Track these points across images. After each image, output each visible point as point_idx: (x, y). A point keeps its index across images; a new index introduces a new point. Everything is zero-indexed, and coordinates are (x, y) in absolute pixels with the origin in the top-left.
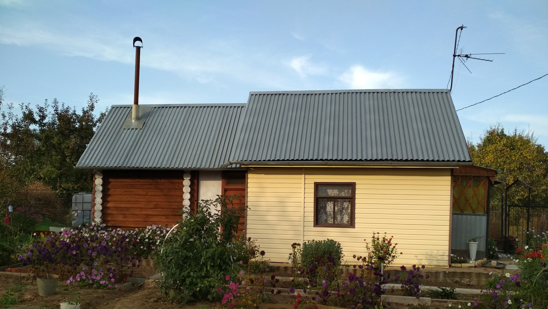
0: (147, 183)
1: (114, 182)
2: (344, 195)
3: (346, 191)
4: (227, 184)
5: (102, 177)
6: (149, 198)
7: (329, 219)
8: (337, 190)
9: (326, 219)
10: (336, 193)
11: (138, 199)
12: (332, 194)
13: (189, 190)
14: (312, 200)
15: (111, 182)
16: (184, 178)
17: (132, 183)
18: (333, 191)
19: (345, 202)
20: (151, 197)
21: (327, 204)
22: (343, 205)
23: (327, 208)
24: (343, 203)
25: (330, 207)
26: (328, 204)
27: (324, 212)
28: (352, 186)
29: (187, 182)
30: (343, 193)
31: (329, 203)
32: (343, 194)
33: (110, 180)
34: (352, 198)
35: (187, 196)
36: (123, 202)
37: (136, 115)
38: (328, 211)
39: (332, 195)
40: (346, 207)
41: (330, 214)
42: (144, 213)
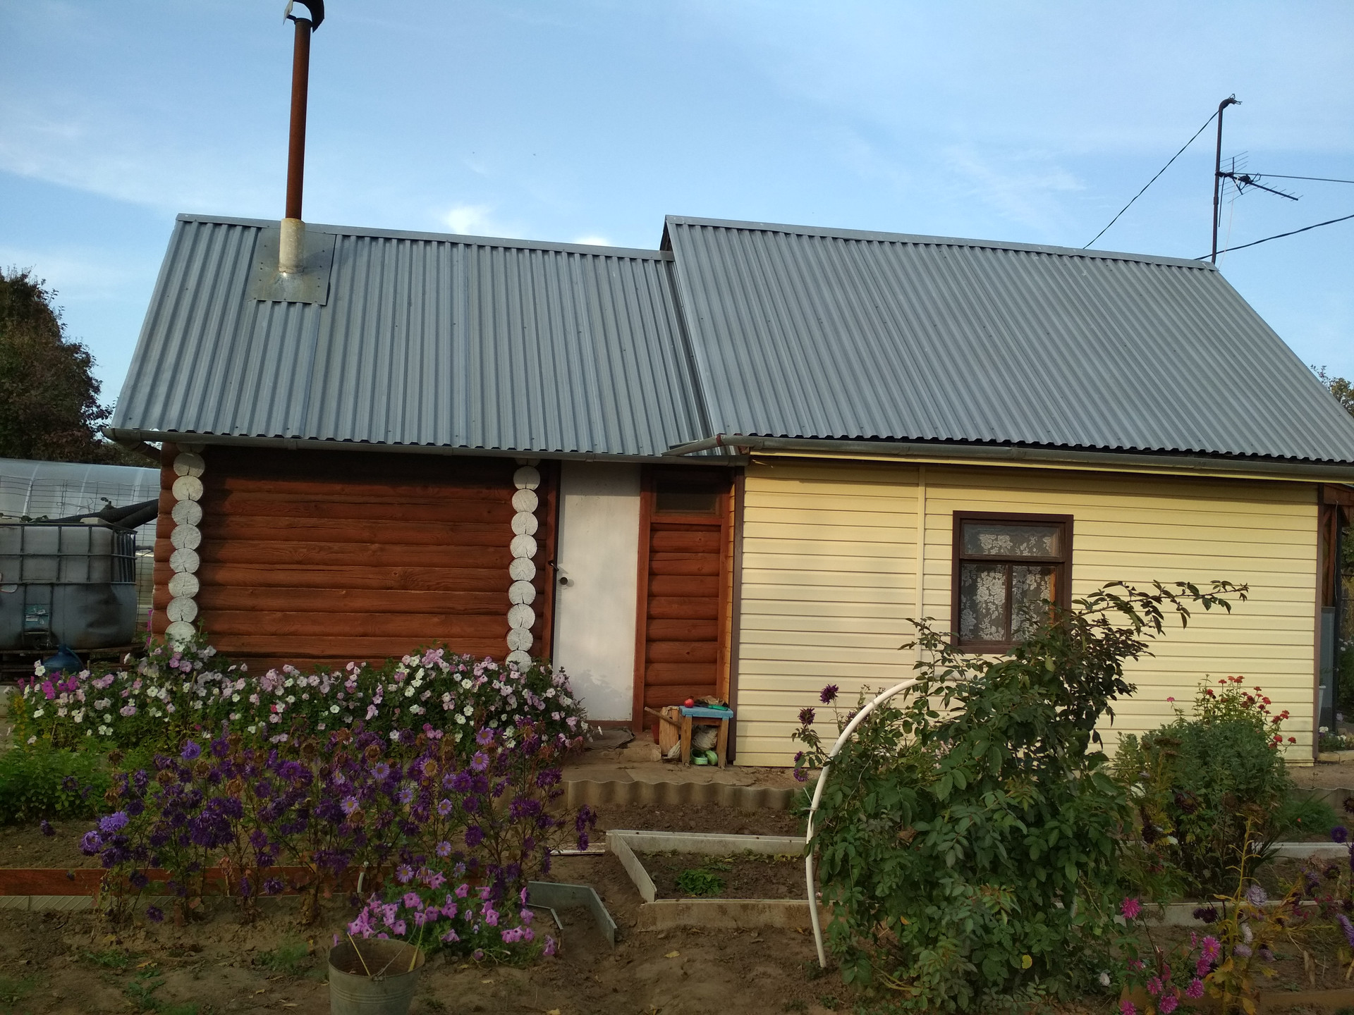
0: (373, 499)
1: (242, 490)
2: (1026, 554)
3: (1033, 541)
4: (661, 506)
5: (201, 472)
6: (382, 550)
7: (983, 626)
8: (1008, 538)
9: (976, 626)
10: (1004, 545)
11: (340, 556)
12: (992, 548)
13: (533, 524)
14: (947, 567)
15: (230, 492)
16: (518, 486)
17: (312, 497)
18: (996, 539)
19: (1030, 572)
20: (387, 547)
21: (979, 580)
22: (1024, 583)
23: (979, 592)
24: (1025, 576)
25: (988, 588)
26: (982, 579)
27: (968, 604)
28: (1063, 525)
29: (525, 500)
30: (1025, 545)
31: (984, 575)
32: (1024, 551)
33: (230, 483)
34: (1063, 563)
35: (524, 546)
36: (278, 566)
37: (297, 256)
38: (982, 600)
39: (993, 552)
40: (1032, 588)
41: (988, 609)
42: (359, 603)
